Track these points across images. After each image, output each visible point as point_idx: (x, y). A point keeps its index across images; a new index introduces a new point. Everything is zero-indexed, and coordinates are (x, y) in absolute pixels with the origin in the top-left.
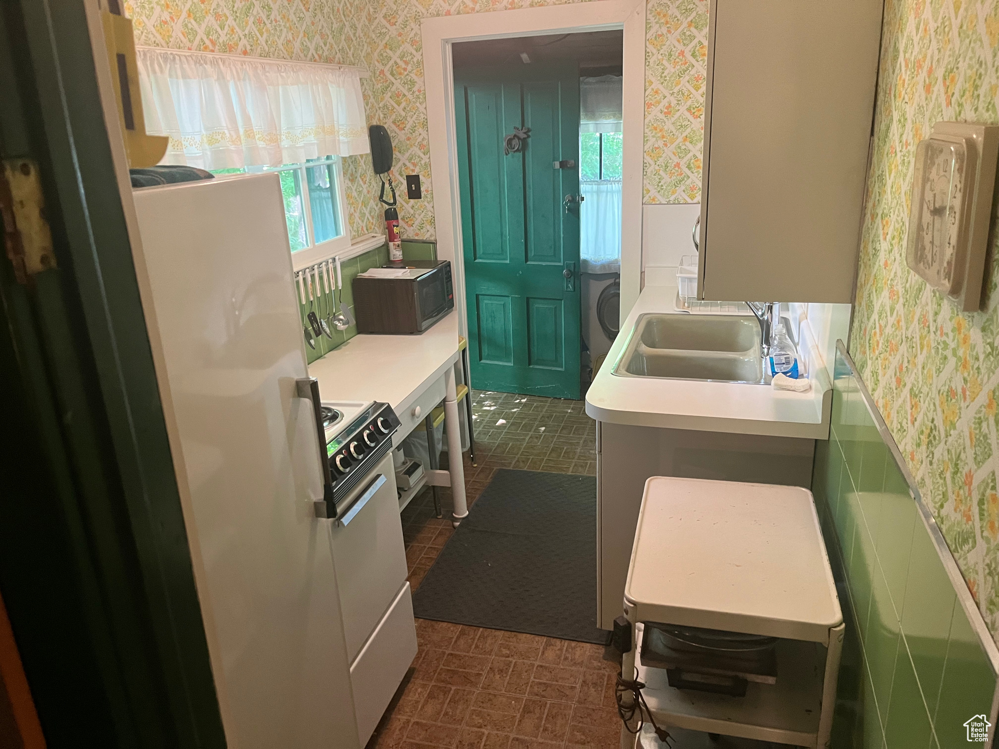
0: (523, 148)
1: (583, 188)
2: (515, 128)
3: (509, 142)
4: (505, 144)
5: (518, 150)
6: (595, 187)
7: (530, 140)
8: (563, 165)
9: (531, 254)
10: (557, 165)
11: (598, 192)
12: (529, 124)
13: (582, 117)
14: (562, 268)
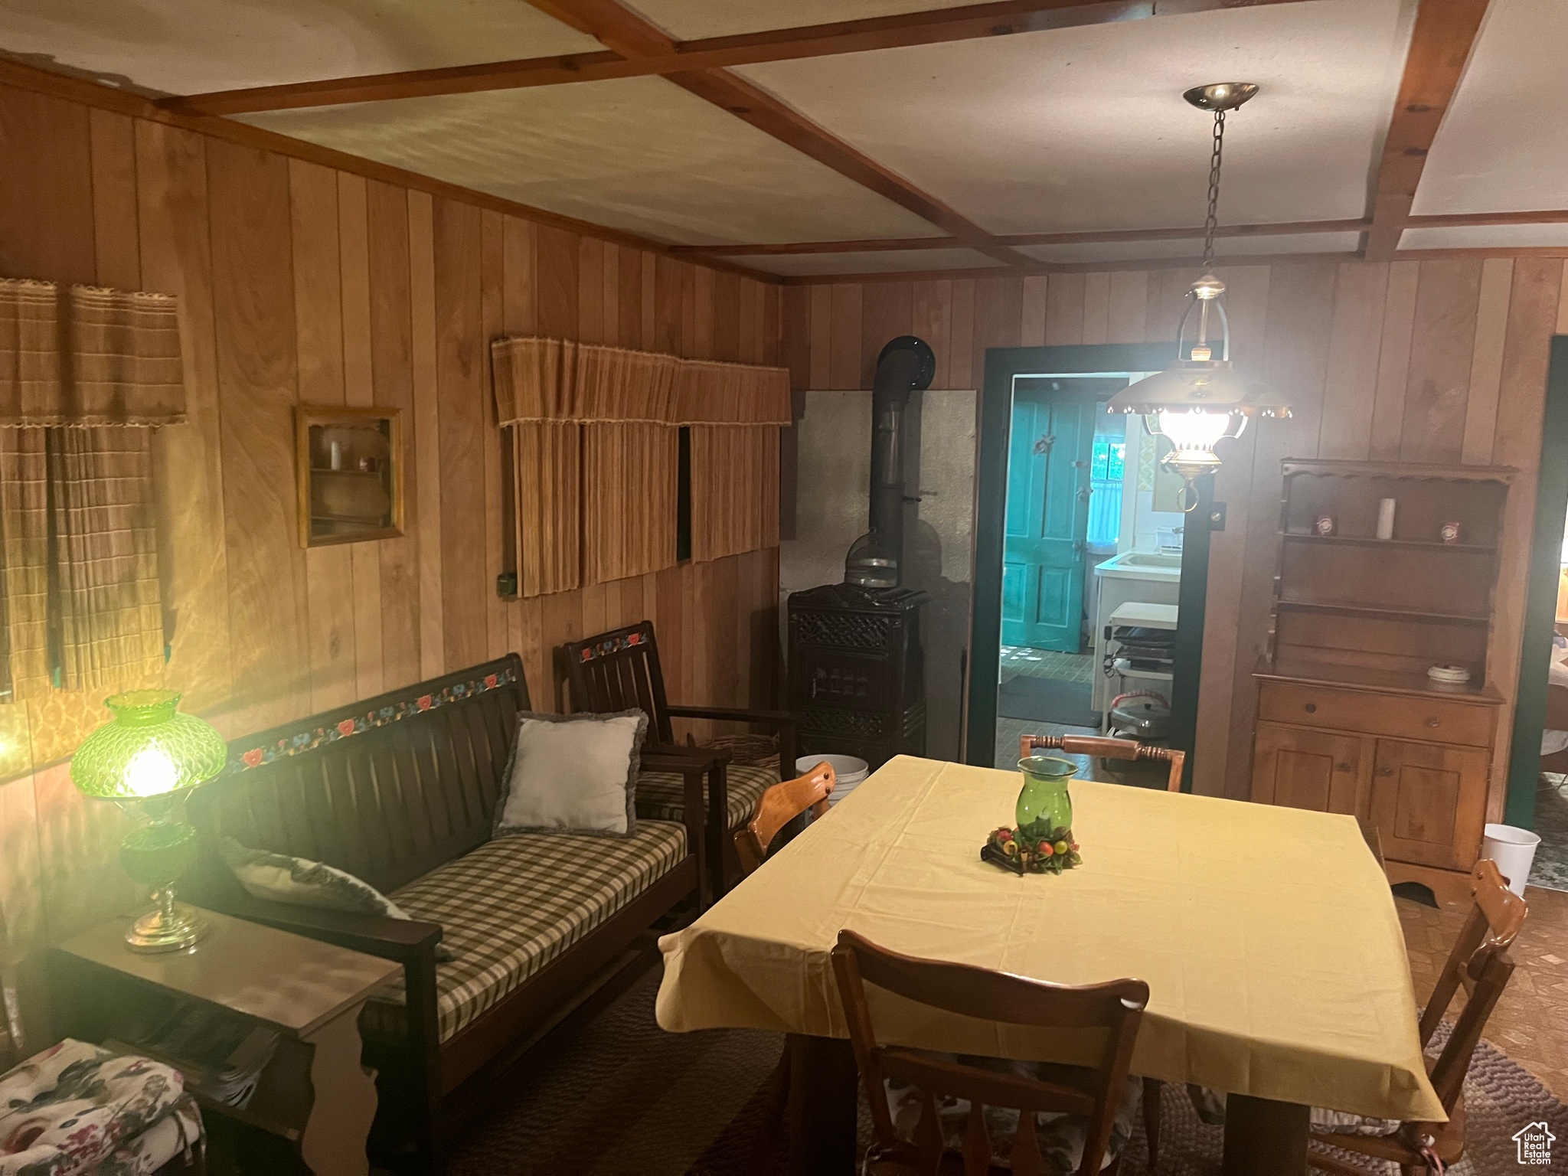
0: (1048, 450)
1: (1092, 484)
2: (1044, 436)
3: (1038, 445)
4: (1033, 447)
5: (1044, 452)
6: (1102, 485)
7: (1053, 445)
8: (1079, 464)
9: (1047, 531)
10: (1074, 464)
11: (1105, 489)
12: (1054, 433)
13: (1096, 431)
14: (1072, 542)
